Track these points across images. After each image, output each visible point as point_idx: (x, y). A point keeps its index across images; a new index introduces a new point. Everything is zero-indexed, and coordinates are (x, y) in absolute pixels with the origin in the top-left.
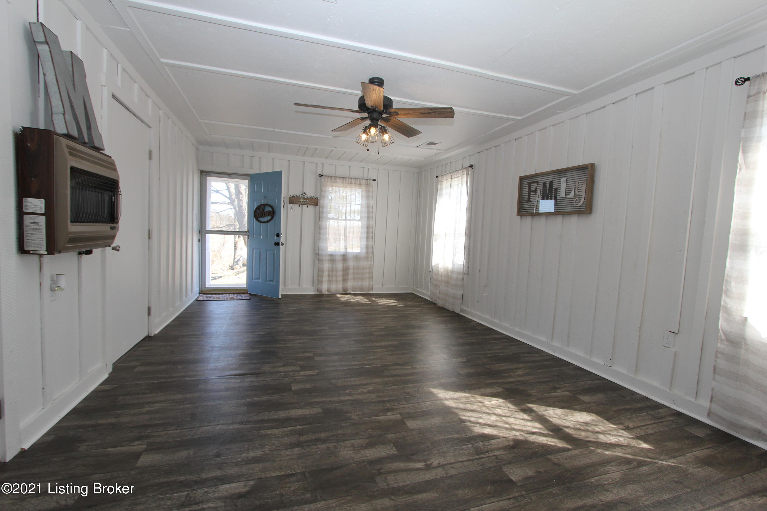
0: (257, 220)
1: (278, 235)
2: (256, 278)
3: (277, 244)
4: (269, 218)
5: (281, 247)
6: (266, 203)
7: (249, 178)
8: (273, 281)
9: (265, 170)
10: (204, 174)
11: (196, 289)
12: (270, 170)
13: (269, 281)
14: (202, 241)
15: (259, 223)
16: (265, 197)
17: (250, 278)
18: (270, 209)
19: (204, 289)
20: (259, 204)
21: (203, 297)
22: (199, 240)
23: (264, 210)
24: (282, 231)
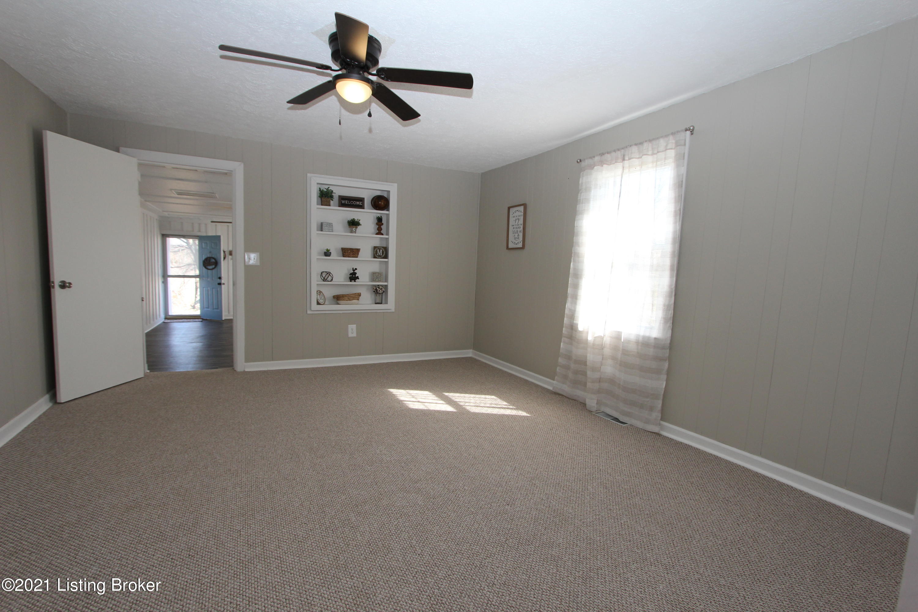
0: (205, 267)
1: (220, 278)
2: (206, 308)
3: (220, 284)
4: (213, 266)
5: (223, 286)
6: (210, 256)
7: (198, 238)
8: (218, 309)
9: (210, 234)
10: (164, 236)
11: (163, 316)
12: (214, 234)
13: (216, 309)
14: (165, 283)
15: (206, 270)
16: (210, 252)
17: (202, 308)
18: (213, 260)
19: (168, 317)
20: (206, 257)
21: (167, 321)
22: (163, 282)
23: (210, 261)
24: (223, 275)
